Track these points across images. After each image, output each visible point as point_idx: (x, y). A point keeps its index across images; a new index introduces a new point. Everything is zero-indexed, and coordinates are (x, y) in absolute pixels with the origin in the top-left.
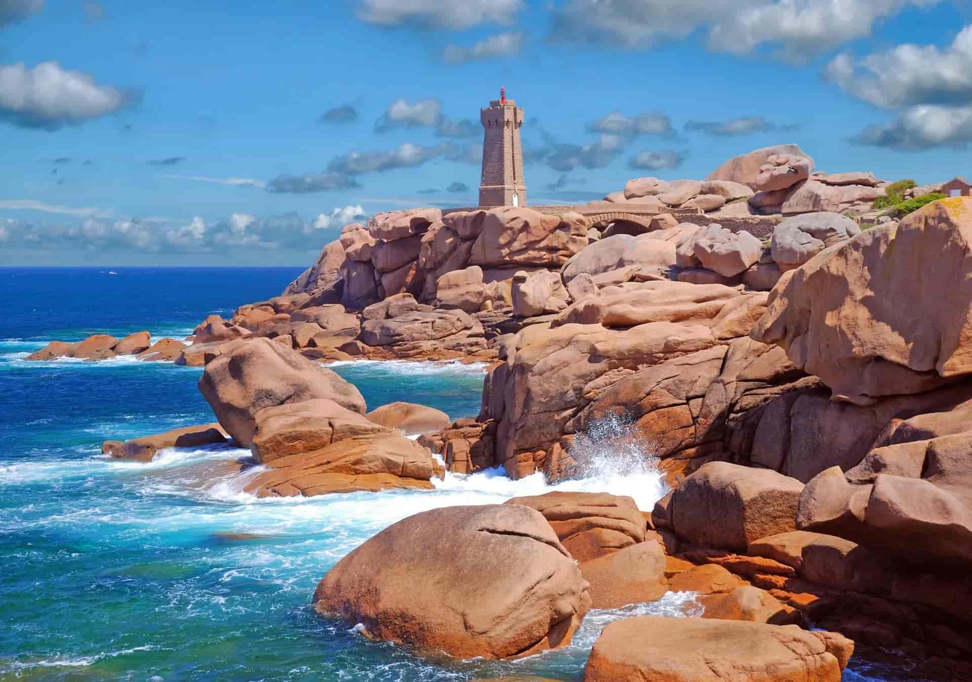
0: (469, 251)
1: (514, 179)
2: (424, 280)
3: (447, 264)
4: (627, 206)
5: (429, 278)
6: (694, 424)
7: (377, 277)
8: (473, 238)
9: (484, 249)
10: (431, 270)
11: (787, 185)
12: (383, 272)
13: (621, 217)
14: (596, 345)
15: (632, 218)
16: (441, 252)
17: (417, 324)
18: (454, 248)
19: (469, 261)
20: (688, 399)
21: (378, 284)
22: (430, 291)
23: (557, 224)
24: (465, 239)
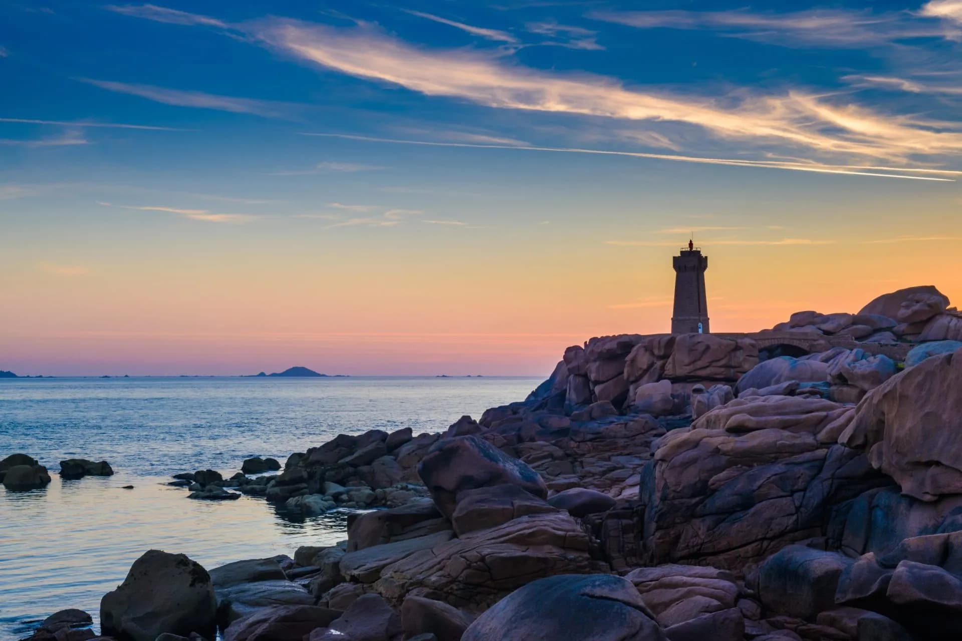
0: (663, 368)
1: (700, 312)
2: (628, 390)
3: (646, 378)
4: (792, 334)
5: (631, 388)
6: (796, 513)
7: (591, 387)
8: (665, 357)
9: (674, 367)
10: (632, 382)
11: (924, 318)
12: (597, 383)
13: (786, 342)
14: (719, 447)
15: (796, 343)
16: (641, 369)
17: (612, 426)
18: (651, 366)
19: (663, 376)
20: (793, 493)
21: (592, 392)
22: (633, 398)
23: (733, 347)
24: (660, 358)
